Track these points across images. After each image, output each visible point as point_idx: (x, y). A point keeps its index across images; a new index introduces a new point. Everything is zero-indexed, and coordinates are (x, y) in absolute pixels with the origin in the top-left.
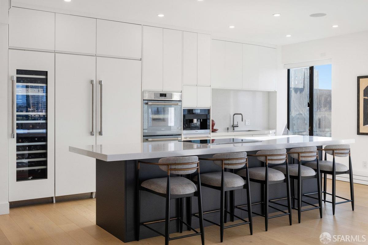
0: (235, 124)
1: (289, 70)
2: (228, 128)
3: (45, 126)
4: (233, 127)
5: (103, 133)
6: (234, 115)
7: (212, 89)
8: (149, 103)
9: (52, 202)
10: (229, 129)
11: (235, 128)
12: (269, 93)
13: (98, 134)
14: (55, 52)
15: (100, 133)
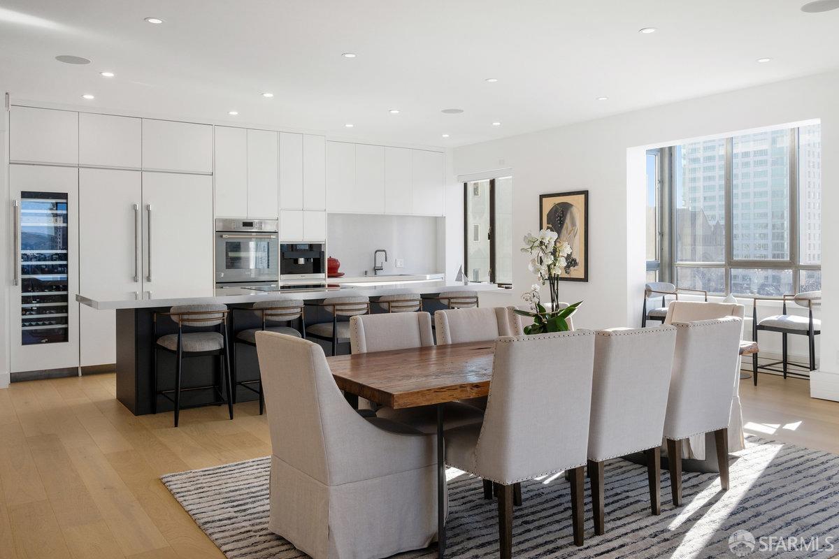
0: (378, 265)
1: (465, 185)
2: (366, 272)
3: (64, 269)
4: (376, 270)
5: (152, 278)
6: (376, 252)
7: (328, 214)
8: (224, 236)
9: (77, 375)
10: (369, 274)
11: (378, 272)
12: (436, 219)
13: (145, 280)
14: (79, 167)
15: (149, 279)
